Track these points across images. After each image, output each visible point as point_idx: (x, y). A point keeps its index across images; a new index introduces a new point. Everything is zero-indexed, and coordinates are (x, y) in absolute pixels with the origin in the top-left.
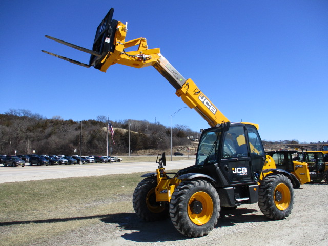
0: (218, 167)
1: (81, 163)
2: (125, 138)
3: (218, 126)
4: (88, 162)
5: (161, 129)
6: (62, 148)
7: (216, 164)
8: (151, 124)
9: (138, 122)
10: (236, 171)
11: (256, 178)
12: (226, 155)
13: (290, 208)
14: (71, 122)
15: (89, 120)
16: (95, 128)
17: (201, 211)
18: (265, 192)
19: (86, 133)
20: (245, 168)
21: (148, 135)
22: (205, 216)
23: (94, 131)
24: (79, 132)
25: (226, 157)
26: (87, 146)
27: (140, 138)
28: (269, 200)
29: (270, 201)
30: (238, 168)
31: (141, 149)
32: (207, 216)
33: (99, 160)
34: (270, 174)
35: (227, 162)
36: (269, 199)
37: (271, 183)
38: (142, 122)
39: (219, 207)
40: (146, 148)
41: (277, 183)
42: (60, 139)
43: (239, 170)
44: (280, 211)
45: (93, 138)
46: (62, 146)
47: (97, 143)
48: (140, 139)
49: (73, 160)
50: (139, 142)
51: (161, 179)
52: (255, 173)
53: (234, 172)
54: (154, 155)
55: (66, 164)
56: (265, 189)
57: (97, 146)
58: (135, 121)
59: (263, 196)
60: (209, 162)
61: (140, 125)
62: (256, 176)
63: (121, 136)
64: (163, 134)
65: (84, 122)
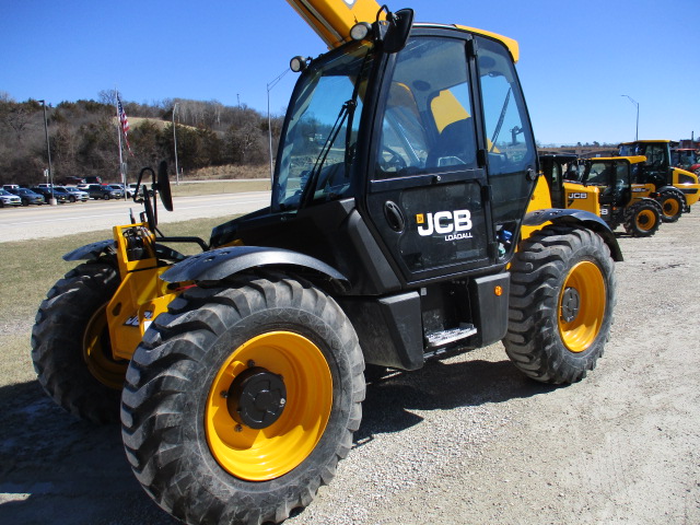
0: (356, 215)
1: (55, 201)
2: (165, 140)
3: (359, 34)
4: (73, 199)
5: (251, 119)
6: (15, 169)
7: (347, 202)
8: (226, 108)
9: (198, 103)
10: (433, 225)
11: (501, 247)
12: (391, 163)
13: (602, 341)
14: (33, 106)
15: (79, 102)
16: (94, 118)
17: (279, 411)
18: (532, 295)
19: (72, 131)
20: (467, 213)
21: (221, 134)
22: (299, 431)
23: (92, 127)
24: (54, 129)
25: (393, 169)
26: (77, 161)
27: (202, 140)
28: (543, 324)
29: (545, 329)
30: (439, 215)
31: (206, 166)
32: (308, 428)
33: (100, 194)
34: (546, 232)
35: (394, 192)
36: (541, 320)
37: (552, 264)
38: (206, 103)
39: (359, 385)
40: (217, 162)
41: (573, 262)
42: (8, 146)
43: (444, 222)
44: (572, 356)
45: (90, 142)
46: (16, 163)
47: (101, 154)
48: (201, 143)
49: (34, 195)
50: (199, 148)
51: (131, 265)
52: (499, 228)
53: (422, 232)
54: (235, 178)
55: (16, 206)
56: (529, 286)
57: (101, 161)
58: (190, 103)
59: (523, 310)
60: (319, 193)
61: (201, 110)
62: (502, 240)
63: (158, 137)
64: (253, 130)
65: (65, 106)
